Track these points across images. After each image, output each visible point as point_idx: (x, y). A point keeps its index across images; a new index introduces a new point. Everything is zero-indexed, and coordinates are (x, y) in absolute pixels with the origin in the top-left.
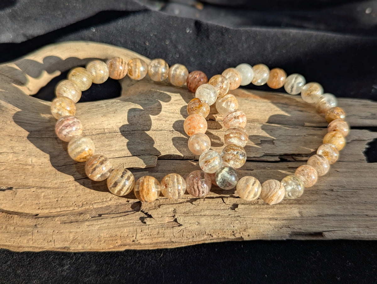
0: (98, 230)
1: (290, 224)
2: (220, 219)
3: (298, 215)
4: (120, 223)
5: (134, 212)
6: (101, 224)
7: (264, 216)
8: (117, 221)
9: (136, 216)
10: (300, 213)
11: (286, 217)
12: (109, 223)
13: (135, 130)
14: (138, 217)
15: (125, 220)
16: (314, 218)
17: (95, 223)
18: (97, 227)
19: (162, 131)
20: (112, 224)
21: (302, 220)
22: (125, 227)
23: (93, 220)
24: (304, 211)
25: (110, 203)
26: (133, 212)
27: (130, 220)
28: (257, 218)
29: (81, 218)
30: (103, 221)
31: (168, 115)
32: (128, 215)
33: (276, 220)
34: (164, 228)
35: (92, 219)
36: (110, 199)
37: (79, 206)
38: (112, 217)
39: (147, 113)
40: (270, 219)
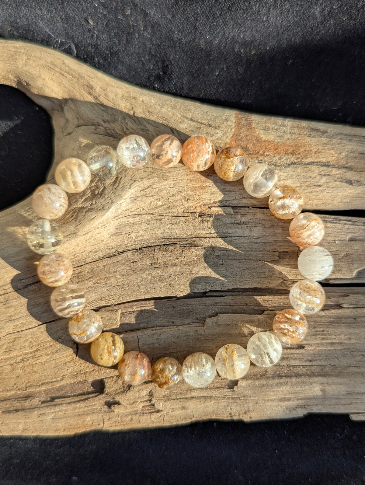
0: (53, 419)
1: (307, 404)
2: (213, 402)
3: (319, 393)
4: (81, 410)
5: (97, 394)
6: (56, 412)
7: (272, 397)
8: (76, 408)
9: (99, 400)
10: (322, 390)
11: (302, 396)
12: (66, 410)
13: (82, 266)
14: (102, 401)
15: (86, 407)
16: (341, 397)
17: (48, 412)
18: (51, 417)
19: (125, 254)
20: (70, 412)
21: (324, 398)
22: (88, 414)
23: (45, 406)
24: (329, 389)
25: (62, 383)
26: (95, 395)
27: (92, 405)
28: (262, 400)
29: (28, 404)
30: (57, 408)
31: (132, 220)
32: (90, 399)
33: (288, 400)
34: (138, 415)
35: (43, 405)
36: (62, 378)
37: (22, 388)
38: (68, 401)
39: (97, 232)
40: (281, 400)
